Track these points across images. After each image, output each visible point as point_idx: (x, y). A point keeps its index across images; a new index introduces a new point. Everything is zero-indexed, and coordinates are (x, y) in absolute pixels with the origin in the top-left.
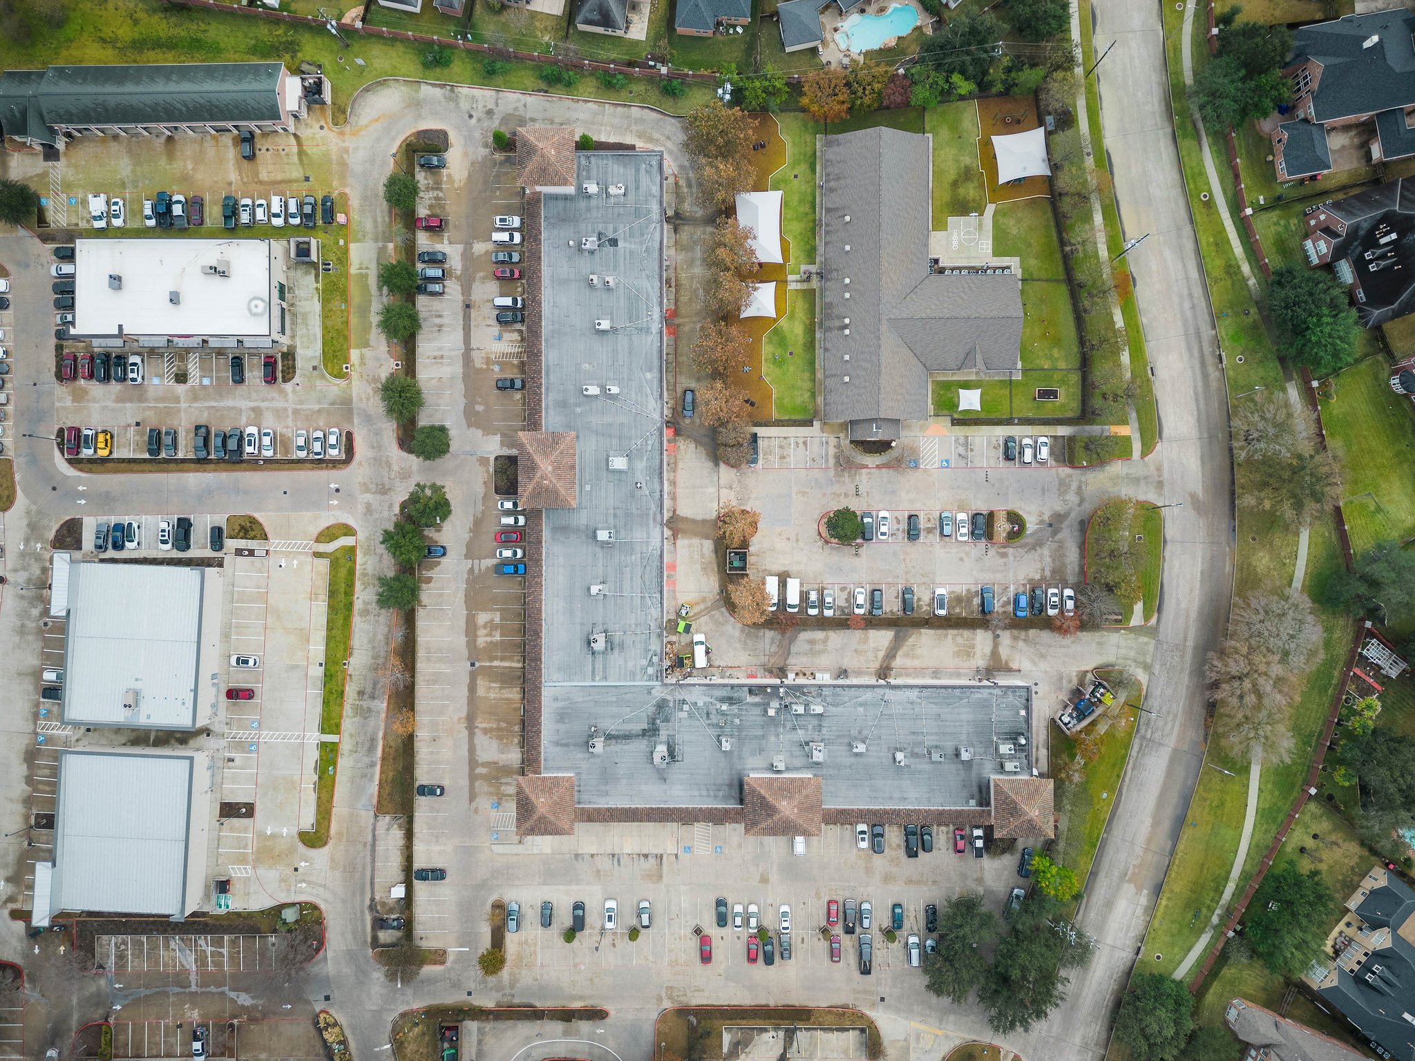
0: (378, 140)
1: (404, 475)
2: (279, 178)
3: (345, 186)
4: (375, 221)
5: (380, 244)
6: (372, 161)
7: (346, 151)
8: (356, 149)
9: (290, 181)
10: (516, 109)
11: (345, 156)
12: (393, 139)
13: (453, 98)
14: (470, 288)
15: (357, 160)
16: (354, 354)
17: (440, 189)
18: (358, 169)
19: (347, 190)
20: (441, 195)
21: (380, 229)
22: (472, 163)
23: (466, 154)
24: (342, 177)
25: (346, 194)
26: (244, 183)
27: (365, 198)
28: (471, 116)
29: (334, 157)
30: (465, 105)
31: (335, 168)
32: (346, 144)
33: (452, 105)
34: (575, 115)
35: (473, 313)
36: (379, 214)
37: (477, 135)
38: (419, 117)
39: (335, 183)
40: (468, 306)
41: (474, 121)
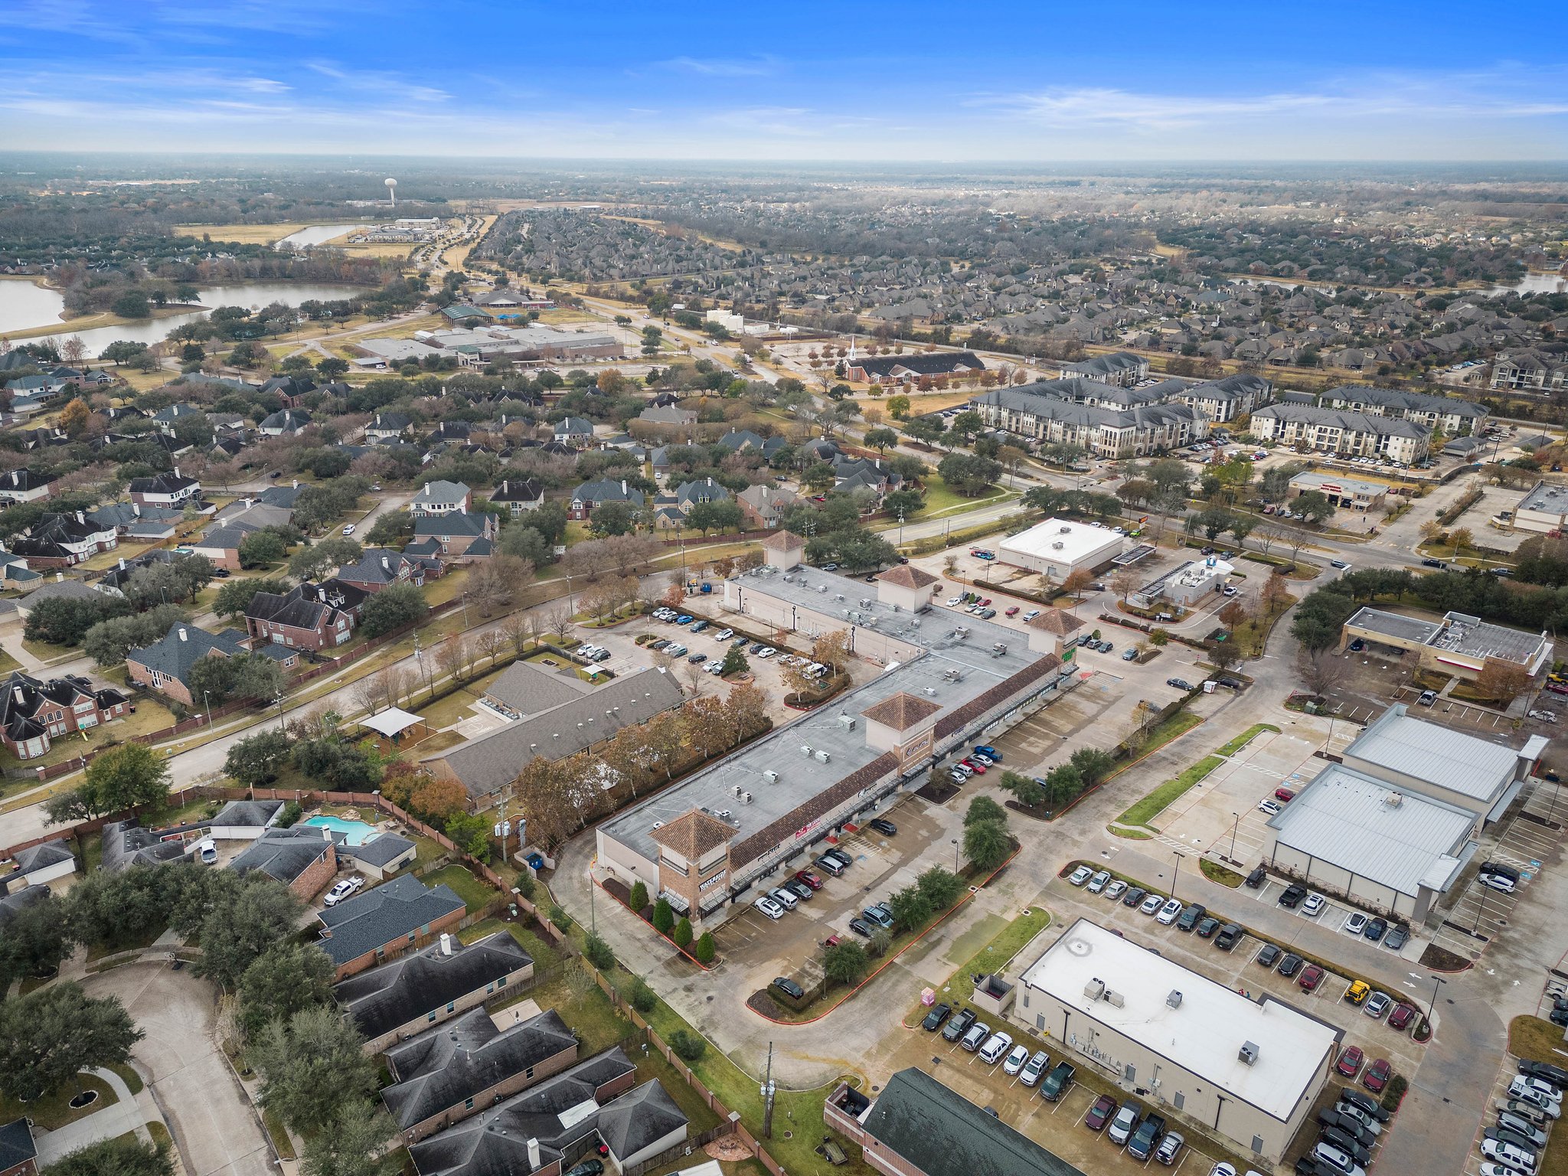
0: (823, 1041)
1: (1031, 832)
2: (969, 1082)
3: (898, 1029)
4: (895, 985)
5: (907, 967)
6: (849, 1029)
7: (868, 1055)
8: (856, 1049)
9: (959, 1071)
10: (663, 975)
11: (874, 1051)
12: (807, 1031)
13: (709, 1022)
14: (851, 898)
15: (867, 1039)
16: (1011, 916)
17: (803, 970)
18: (870, 1033)
19: (900, 1024)
20: (807, 966)
21: (895, 978)
22: (751, 967)
23: (748, 977)
24: (895, 1036)
25: (905, 1021)
26: (1018, 1104)
27: (888, 1007)
28: (710, 999)
29: (888, 1057)
30: (705, 1010)
31: (895, 1049)
32: (862, 1060)
33: (716, 1018)
34: (619, 939)
35: (867, 883)
36: (885, 988)
37: (721, 981)
38: (761, 1031)
39: (908, 1037)
40: (867, 889)
41: (711, 994)
